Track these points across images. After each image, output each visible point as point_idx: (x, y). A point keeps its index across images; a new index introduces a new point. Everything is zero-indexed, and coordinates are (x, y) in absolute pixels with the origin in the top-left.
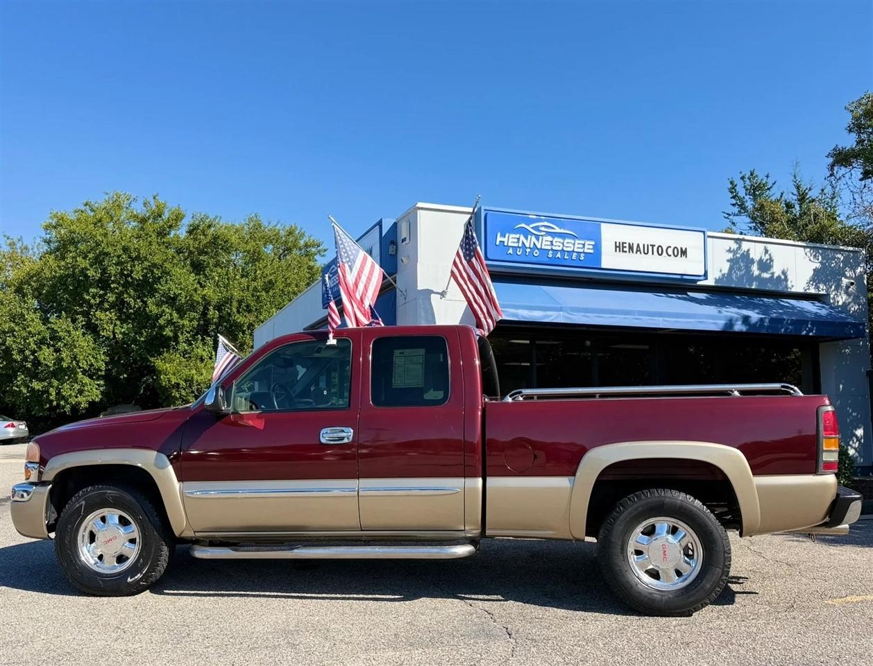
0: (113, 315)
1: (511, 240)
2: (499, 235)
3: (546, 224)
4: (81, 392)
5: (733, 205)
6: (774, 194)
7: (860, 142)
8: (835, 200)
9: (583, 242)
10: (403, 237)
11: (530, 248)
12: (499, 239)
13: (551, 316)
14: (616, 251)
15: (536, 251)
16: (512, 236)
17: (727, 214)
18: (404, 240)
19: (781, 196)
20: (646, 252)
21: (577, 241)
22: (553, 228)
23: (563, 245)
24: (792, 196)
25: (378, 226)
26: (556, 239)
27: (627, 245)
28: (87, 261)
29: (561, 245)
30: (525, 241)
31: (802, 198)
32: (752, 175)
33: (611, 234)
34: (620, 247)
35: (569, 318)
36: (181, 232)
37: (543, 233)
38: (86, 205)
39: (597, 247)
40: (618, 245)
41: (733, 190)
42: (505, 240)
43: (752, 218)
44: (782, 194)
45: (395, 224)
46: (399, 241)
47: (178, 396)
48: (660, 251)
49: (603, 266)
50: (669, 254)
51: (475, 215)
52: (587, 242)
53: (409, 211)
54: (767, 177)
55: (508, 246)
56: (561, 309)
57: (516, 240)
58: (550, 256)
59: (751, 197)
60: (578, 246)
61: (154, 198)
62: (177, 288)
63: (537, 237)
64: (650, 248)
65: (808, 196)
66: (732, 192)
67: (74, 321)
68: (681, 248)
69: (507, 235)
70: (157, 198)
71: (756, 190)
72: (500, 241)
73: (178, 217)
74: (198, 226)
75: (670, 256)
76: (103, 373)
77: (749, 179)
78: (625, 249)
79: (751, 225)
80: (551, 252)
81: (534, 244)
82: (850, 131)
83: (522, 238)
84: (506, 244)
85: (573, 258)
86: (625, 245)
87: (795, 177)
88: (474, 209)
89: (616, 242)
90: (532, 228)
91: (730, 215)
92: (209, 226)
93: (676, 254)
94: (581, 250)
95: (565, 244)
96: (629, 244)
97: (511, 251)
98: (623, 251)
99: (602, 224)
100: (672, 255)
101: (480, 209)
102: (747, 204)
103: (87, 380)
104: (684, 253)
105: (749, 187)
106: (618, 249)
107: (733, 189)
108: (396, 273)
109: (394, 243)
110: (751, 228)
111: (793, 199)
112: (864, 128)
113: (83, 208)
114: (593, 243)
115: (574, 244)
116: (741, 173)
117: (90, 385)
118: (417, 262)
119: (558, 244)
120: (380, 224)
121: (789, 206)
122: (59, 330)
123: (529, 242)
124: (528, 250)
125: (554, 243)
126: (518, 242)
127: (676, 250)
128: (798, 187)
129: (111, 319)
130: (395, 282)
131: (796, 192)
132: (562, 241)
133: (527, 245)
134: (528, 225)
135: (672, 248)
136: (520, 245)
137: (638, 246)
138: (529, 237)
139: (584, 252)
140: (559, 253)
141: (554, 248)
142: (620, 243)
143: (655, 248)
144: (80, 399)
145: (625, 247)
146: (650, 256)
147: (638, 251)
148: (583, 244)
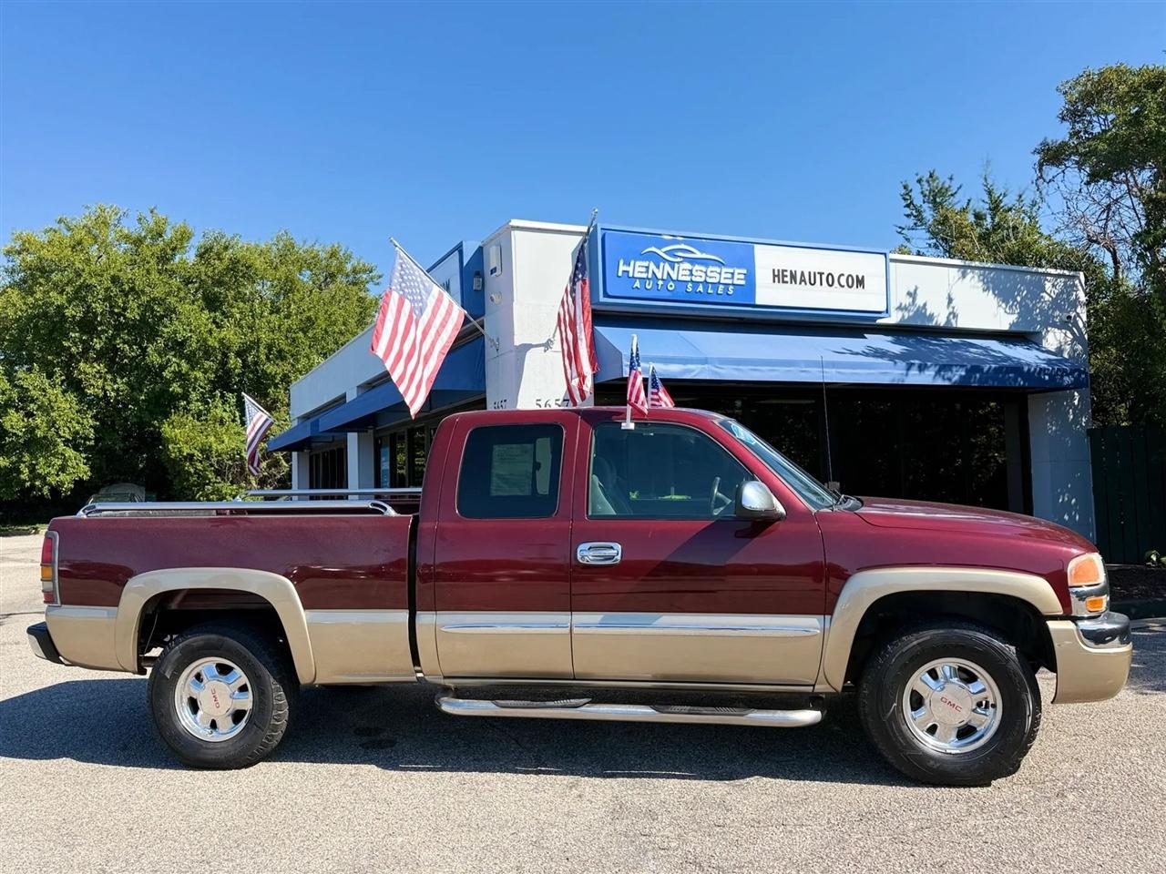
0: (101, 367)
1: (638, 269)
2: (621, 262)
3: (683, 246)
4: (63, 469)
5: (908, 216)
6: (958, 202)
7: (1075, 134)
8: (1035, 209)
9: (731, 271)
10: (492, 267)
11: (662, 280)
12: (622, 268)
13: (693, 371)
14: (774, 281)
15: (671, 283)
16: (638, 263)
17: (900, 228)
18: (493, 271)
19: (968, 204)
20: (813, 282)
21: (724, 270)
22: (693, 253)
23: (706, 275)
24: (982, 204)
25: (457, 252)
26: (697, 267)
27: (788, 274)
28: (65, 297)
29: (703, 275)
30: (656, 271)
31: (995, 207)
32: (931, 176)
33: (767, 259)
34: (779, 276)
35: (716, 373)
36: (189, 256)
37: (679, 260)
38: (60, 221)
39: (750, 278)
40: (776, 273)
41: (908, 197)
42: (630, 269)
43: (932, 233)
44: (969, 200)
45: (480, 249)
46: (487, 271)
47: (192, 470)
48: (830, 280)
49: (758, 302)
50: (842, 284)
51: (589, 238)
52: (737, 271)
53: (499, 232)
54: (951, 179)
55: (633, 277)
56: (705, 361)
57: (644, 270)
58: (690, 290)
59: (931, 205)
60: (725, 276)
61: (152, 212)
62: (185, 330)
63: (672, 264)
64: (818, 276)
65: (1002, 205)
66: (905, 199)
67: (50, 376)
68: (857, 276)
69: (632, 263)
70: (155, 211)
71: (937, 197)
72: (624, 271)
73: (184, 237)
74: (211, 248)
75: (843, 286)
76: (92, 443)
77: (928, 182)
78: (786, 279)
79: (929, 242)
80: (690, 285)
81: (668, 274)
82: (1063, 119)
83: (652, 266)
84: (631, 275)
85: (719, 292)
86: (785, 273)
87: (986, 179)
88: (589, 229)
89: (774, 270)
90: (665, 252)
91: (903, 229)
92: (226, 248)
93: (850, 284)
94: (729, 282)
95: (709, 274)
96: (791, 271)
97: (637, 284)
98: (784, 282)
99: (756, 246)
100: (846, 286)
101: (596, 226)
102: (925, 215)
103: (70, 452)
104: (860, 282)
105: (927, 193)
106: (776, 279)
107: (907, 194)
108: (483, 314)
109: (480, 274)
110: (930, 245)
111: (984, 208)
112: (1079, 116)
113: (56, 226)
114: (745, 271)
115: (720, 274)
116: (917, 175)
117: (75, 459)
118: (513, 300)
119: (699, 273)
120: (459, 248)
121: (978, 216)
122: (31, 388)
123: (662, 271)
124: (660, 283)
125: (694, 272)
126: (647, 272)
127: (850, 279)
128: (990, 193)
129: (98, 372)
130: (483, 327)
131: (987, 200)
132: (704, 269)
133: (659, 276)
134: (660, 249)
135: (845, 277)
136: (650, 276)
137: (802, 274)
138: (662, 264)
139: (733, 284)
140: (701, 286)
141: (694, 279)
142: (779, 271)
143: (824, 277)
144: (62, 477)
145: (786, 276)
146: (818, 288)
147: (802, 281)
148: (732, 273)
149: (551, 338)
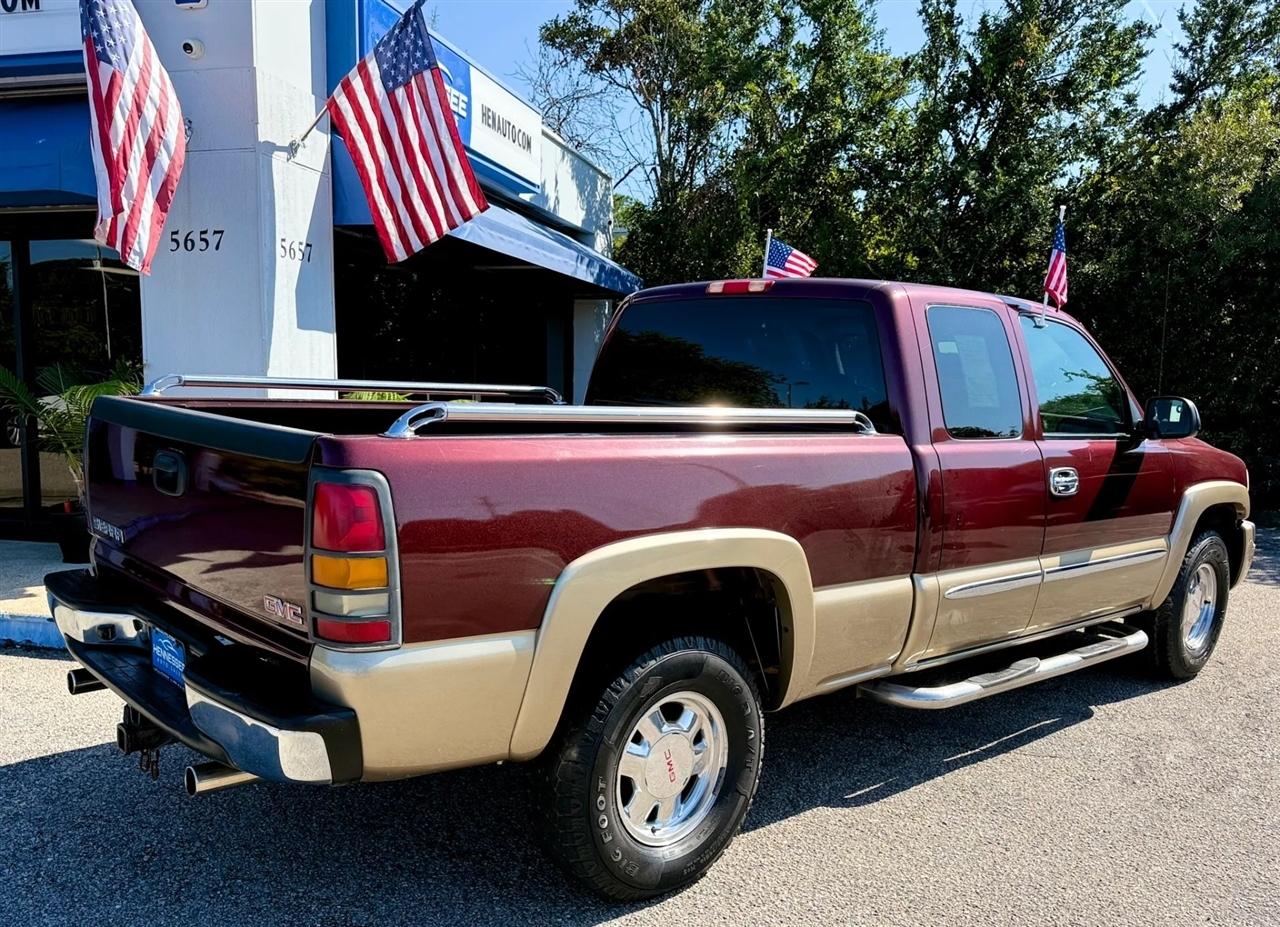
9: (457, 94)
14: (483, 122)
20: (504, 133)
21: (453, 90)
33: (479, 90)
34: (486, 116)
39: (469, 110)
40: (484, 111)
48: (514, 135)
49: (472, 146)
50: (520, 142)
52: (461, 96)
60: (453, 100)
64: (507, 126)
68: (528, 137)
75: (520, 146)
89: (483, 106)
93: (524, 144)
94: (455, 110)
96: (493, 113)
98: (487, 124)
99: (472, 69)
104: (529, 144)
106: (484, 119)
114: (466, 100)
127: (524, 138)
135: (522, 134)
137: (499, 119)
139: (458, 114)
142: (486, 108)
143: (510, 129)
145: (489, 117)
146: (507, 141)
147: (499, 128)
148: (458, 98)
149: (298, 141)
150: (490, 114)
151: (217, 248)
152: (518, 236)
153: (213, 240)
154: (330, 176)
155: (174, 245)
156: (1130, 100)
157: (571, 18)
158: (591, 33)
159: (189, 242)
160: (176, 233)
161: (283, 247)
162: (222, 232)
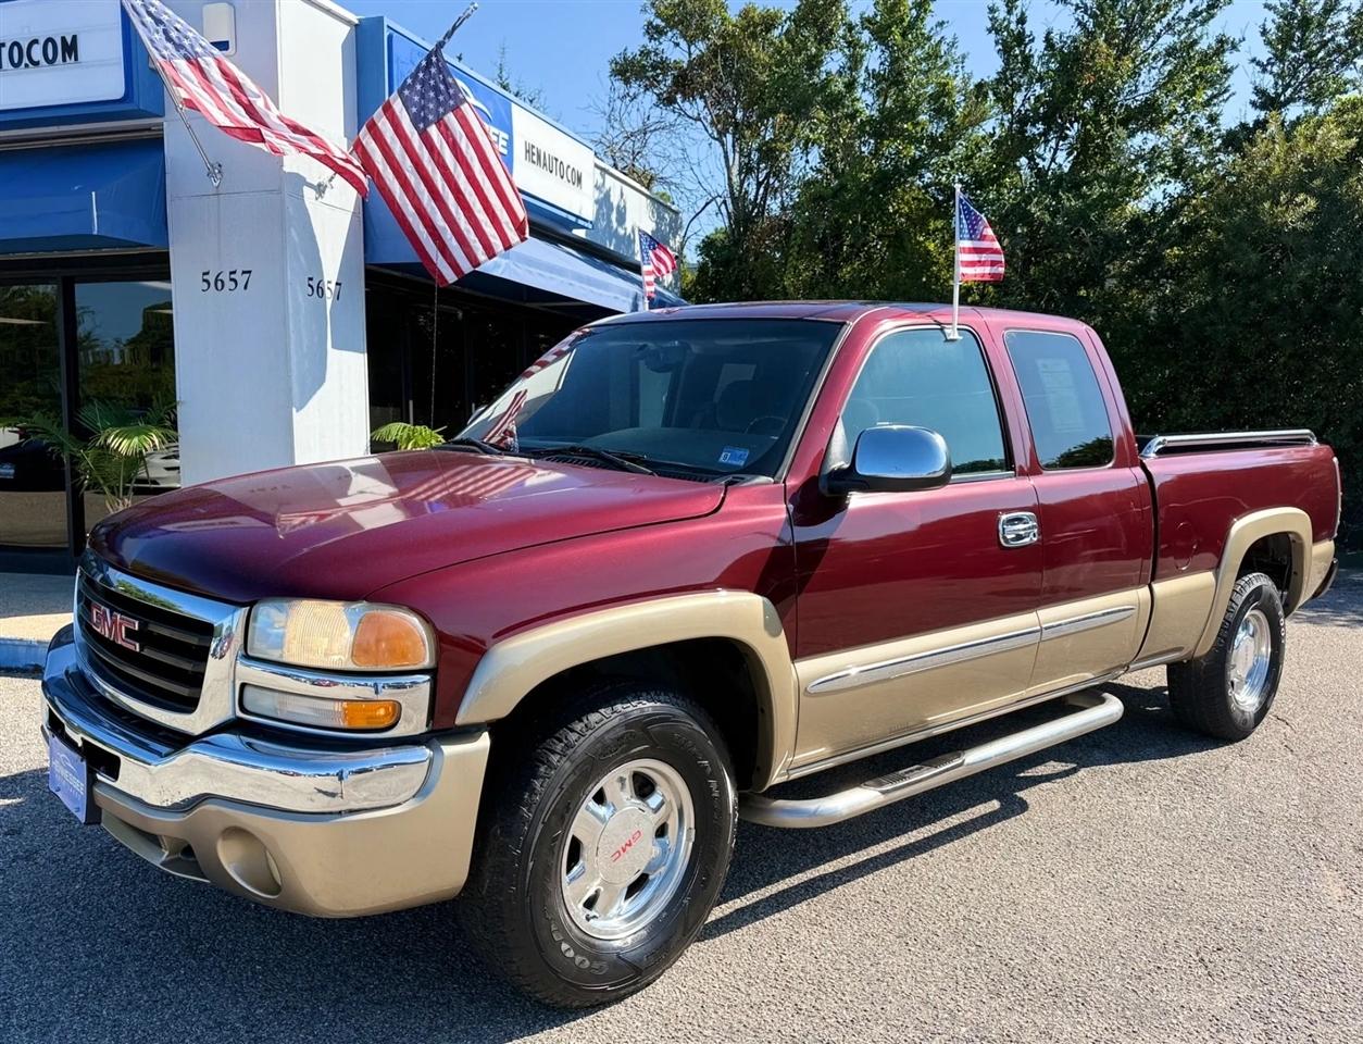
9: (496, 132)
14: (526, 158)
20: (551, 169)
21: (492, 128)
33: (522, 127)
34: (529, 152)
39: (510, 146)
40: (528, 148)
48: (562, 171)
50: (569, 178)
52: (502, 134)
60: (493, 138)
64: (554, 163)
68: (577, 173)
75: (569, 182)
78: (535, 158)
89: (526, 143)
93: (573, 180)
96: (538, 149)
98: (531, 161)
99: (513, 104)
104: (579, 180)
106: (528, 155)
114: (506, 137)
127: (573, 173)
135: (571, 170)
137: (545, 155)
142: (529, 145)
143: (558, 165)
145: (533, 154)
146: (554, 178)
147: (545, 165)
148: (498, 136)
149: (326, 182)
150: (535, 151)
151: (245, 287)
152: (560, 271)
153: (241, 279)
154: (361, 216)
155: (206, 284)
156: (1213, 119)
157: (642, 52)
158: (662, 66)
159: (219, 283)
160: (207, 273)
161: (310, 285)
162: (249, 272)
